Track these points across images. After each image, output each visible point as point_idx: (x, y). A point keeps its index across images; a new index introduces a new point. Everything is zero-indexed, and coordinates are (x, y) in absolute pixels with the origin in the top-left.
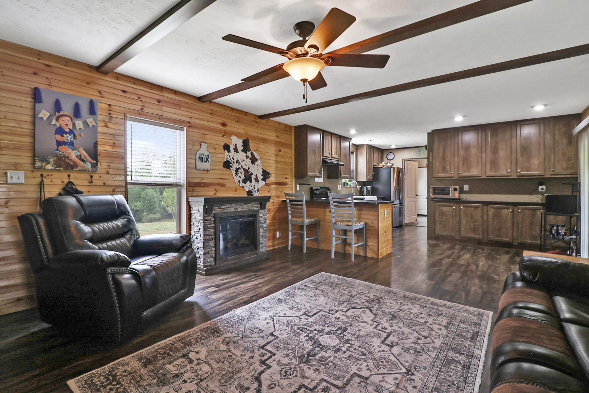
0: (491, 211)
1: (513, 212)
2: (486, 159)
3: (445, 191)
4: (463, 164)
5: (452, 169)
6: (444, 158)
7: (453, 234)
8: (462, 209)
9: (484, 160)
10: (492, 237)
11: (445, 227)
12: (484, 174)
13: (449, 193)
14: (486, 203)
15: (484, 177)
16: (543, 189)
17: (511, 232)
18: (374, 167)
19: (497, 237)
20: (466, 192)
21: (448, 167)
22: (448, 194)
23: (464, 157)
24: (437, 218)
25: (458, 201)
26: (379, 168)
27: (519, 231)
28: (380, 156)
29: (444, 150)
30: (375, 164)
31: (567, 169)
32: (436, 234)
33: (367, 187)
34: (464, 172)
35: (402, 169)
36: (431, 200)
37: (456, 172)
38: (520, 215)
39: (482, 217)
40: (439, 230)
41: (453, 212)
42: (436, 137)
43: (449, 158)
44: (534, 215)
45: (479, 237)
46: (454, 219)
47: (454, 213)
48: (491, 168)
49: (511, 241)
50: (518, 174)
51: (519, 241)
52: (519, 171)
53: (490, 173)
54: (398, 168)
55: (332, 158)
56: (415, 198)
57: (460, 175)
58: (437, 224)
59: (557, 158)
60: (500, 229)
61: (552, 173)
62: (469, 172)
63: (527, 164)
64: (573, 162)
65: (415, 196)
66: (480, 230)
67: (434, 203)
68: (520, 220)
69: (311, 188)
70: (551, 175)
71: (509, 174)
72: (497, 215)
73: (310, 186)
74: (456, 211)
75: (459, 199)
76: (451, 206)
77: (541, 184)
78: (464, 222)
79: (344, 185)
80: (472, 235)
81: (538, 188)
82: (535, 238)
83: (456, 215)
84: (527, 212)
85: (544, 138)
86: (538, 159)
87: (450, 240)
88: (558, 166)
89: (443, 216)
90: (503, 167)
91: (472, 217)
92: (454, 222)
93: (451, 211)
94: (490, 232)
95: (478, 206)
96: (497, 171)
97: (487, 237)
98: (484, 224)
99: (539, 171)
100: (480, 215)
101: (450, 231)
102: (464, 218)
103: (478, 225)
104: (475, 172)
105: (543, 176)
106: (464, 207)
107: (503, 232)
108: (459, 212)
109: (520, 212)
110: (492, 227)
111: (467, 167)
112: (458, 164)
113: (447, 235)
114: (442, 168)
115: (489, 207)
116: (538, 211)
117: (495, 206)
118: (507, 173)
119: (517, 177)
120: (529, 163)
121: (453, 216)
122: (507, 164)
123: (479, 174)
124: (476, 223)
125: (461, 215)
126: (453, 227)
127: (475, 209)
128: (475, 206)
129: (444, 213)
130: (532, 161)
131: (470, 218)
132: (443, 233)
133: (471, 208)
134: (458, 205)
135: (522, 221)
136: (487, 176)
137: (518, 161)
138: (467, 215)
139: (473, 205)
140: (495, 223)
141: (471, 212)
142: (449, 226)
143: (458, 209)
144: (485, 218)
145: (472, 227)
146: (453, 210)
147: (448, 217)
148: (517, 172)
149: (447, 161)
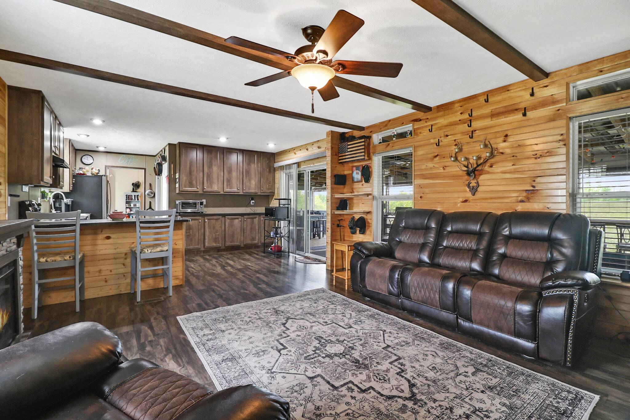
0: (228, 222)
1: (241, 221)
2: (224, 177)
3: (191, 206)
4: (207, 181)
5: (198, 184)
6: (190, 172)
7: (199, 247)
8: (206, 222)
9: (222, 179)
10: (228, 244)
12: (223, 190)
14: (224, 215)
15: (222, 193)
16: (253, 203)
17: (240, 237)
19: (231, 243)
21: (194, 182)
22: (196, 207)
23: (207, 174)
25: (202, 215)
26: (81, 174)
27: (245, 235)
29: (191, 165)
31: (269, 189)
34: (208, 187)
37: (201, 187)
38: (245, 224)
42: (183, 150)
43: (195, 173)
44: (252, 222)
45: (220, 245)
46: (199, 231)
47: (200, 226)
48: (227, 185)
49: (240, 244)
50: (244, 191)
51: (245, 243)
53: (227, 189)
57: (204, 190)
59: (264, 181)
60: (233, 236)
61: (262, 191)
62: (211, 188)
63: (248, 185)
64: (271, 185)
66: (220, 239)
70: (261, 193)
71: (239, 191)
72: (231, 225)
73: (19, 199)
74: (201, 224)
76: (198, 220)
77: (252, 199)
78: (207, 233)
80: (214, 244)
81: (250, 202)
82: (253, 239)
83: (201, 228)
84: (249, 220)
85: (257, 165)
86: (255, 181)
87: (196, 253)
88: (265, 187)
89: (190, 230)
90: (235, 185)
91: (214, 228)
92: (199, 234)
93: (198, 225)
94: (227, 239)
95: (219, 218)
96: (231, 188)
97: (225, 244)
98: (222, 233)
99: (255, 190)
100: (220, 226)
101: (196, 244)
102: (208, 230)
103: (218, 235)
104: (217, 188)
105: (257, 193)
106: (208, 219)
107: (235, 238)
108: (203, 225)
109: (246, 221)
110: (228, 235)
111: (210, 183)
112: (202, 180)
113: (194, 249)
114: (189, 183)
115: (226, 218)
116: (255, 219)
117: (230, 217)
118: (237, 190)
119: (243, 193)
120: (250, 183)
121: (199, 229)
122: (237, 182)
123: (220, 190)
124: (217, 233)
125: (206, 227)
126: (198, 240)
127: (216, 221)
128: (217, 218)
129: (191, 227)
130: (252, 182)
131: (213, 230)
132: (190, 247)
133: (214, 221)
134: (203, 218)
135: (246, 228)
136: (225, 192)
137: (244, 181)
138: (210, 227)
139: (215, 217)
140: (230, 232)
141: (213, 224)
142: (195, 239)
143: (203, 222)
144: (223, 228)
145: (214, 237)
146: (199, 223)
147: (195, 230)
148: (244, 189)
149: (193, 176)
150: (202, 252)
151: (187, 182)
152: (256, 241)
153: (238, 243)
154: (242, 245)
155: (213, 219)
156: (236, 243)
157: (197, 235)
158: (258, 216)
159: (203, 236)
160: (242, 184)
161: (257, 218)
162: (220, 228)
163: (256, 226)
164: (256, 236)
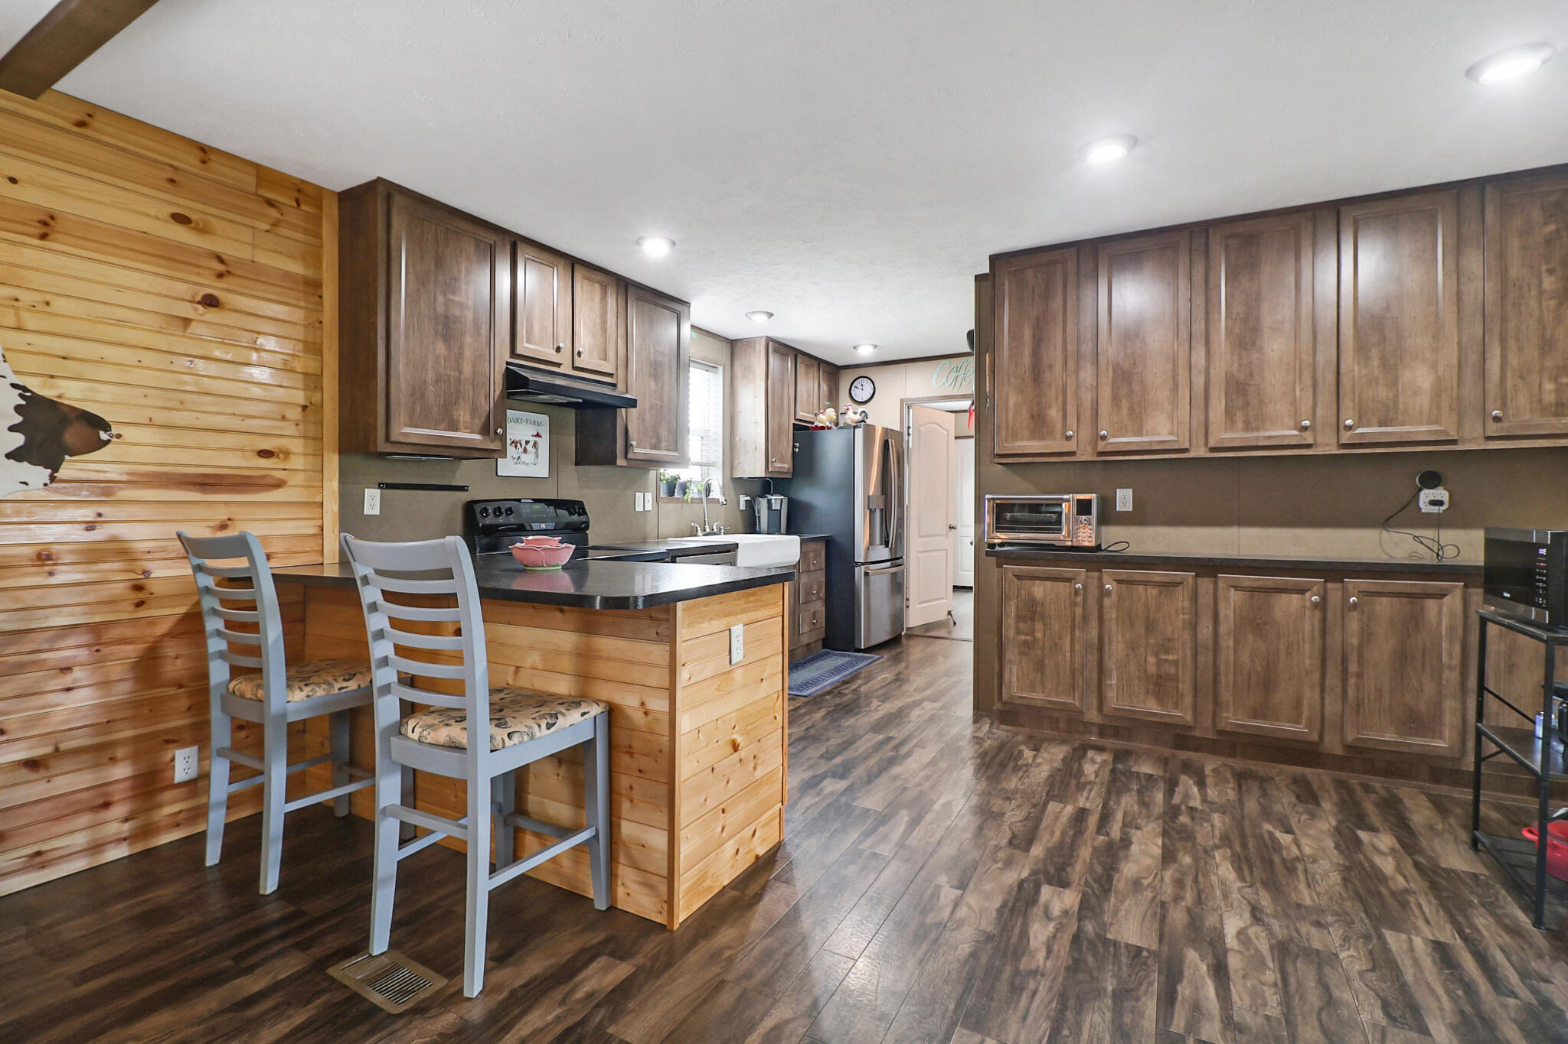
0: (1232, 601)
1: (1322, 606)
2: (1207, 372)
3: (1041, 516)
4: (1116, 399)
5: (1072, 419)
6: (1037, 373)
7: (1073, 701)
8: (1108, 593)
9: (1199, 380)
10: (1234, 718)
11: (1040, 667)
12: (1202, 441)
13: (1059, 522)
14: (1208, 568)
15: (1200, 452)
16: (1440, 503)
17: (1317, 694)
18: (796, 427)
19: (1255, 717)
20: (1125, 519)
21: (1054, 413)
22: (1055, 525)
23: (1117, 367)
24: (1009, 632)
25: (1093, 558)
26: (817, 428)
27: (1351, 692)
28: (824, 387)
29: (1038, 341)
30: (801, 415)
32: (1005, 697)
33: (769, 501)
34: (1122, 431)
35: (899, 435)
36: (988, 554)
37: (1086, 433)
38: (1354, 623)
39: (1193, 626)
40: (1017, 684)
41: (1074, 604)
42: (1007, 283)
43: (1055, 375)
44: (1413, 622)
45: (1183, 714)
46: (1077, 633)
47: (1079, 611)
48: (1229, 413)
49: (1315, 737)
50: (1346, 437)
51: (1350, 738)
52: (1349, 422)
53: (1224, 435)
54: (887, 431)
55: (575, 368)
56: (947, 535)
57: (1102, 446)
58: (1011, 654)
59: (1514, 361)
60: (1268, 682)
61: (1493, 429)
62: (1139, 432)
63: (1383, 392)
65: (944, 529)
66: (1185, 687)
67: (999, 566)
68: (1355, 641)
69: (469, 507)
70: (1489, 438)
71: (1308, 438)
72: (1255, 623)
73: (465, 497)
74: (1084, 601)
75: (1098, 548)
76: (1069, 580)
77: (1431, 480)
78: (1117, 649)
79: (671, 492)
80: (1153, 707)
81: (1415, 497)
82: (1417, 722)
83: (1085, 618)
84: (1384, 606)
85: (1458, 273)
86: (1434, 366)
87: (1063, 725)
88: (1522, 399)
89: (1032, 619)
90: (1280, 408)
91: (1150, 626)
92: (1077, 646)
93: (1068, 602)
94: (1226, 695)
95: (1178, 579)
96: (1254, 426)
97: (1215, 715)
98: (1201, 659)
99: (1437, 422)
100: (1184, 620)
101: (1061, 688)
102: (1117, 632)
103: (1177, 663)
104: (1165, 431)
105: (1454, 442)
106: (1119, 582)
107: (1282, 695)
108: (1096, 607)
109: (1355, 606)
110: (1235, 675)
111: (1131, 409)
112: (1092, 399)
113: (1050, 706)
114: (1032, 417)
115: (1221, 584)
116: (1431, 604)
117: (1247, 580)
118: (1295, 432)
119: (1338, 449)
120: (1394, 383)
121: (1073, 620)
122: (1298, 393)
123: (1181, 440)
124: (1168, 653)
125: (1107, 616)
126: (1073, 671)
127: (1160, 593)
128: (1165, 579)
129: (1039, 609)
130: (1406, 376)
131: (1143, 633)
132: (1035, 696)
133: (1149, 589)
134: (1096, 574)
135: (1360, 648)
136: (1213, 450)
137: (1345, 380)
138: (1130, 618)
139: (1157, 575)
140: (1245, 657)
141: (1146, 606)
142: (1056, 666)
143: (1093, 590)
144: (1205, 631)
145: (1152, 669)
146: (1073, 595)
147: (1056, 627)
148: (1341, 427)
149: (1050, 385)
150: (1095, 729)
151: (1025, 414)
152: (1436, 733)
153: (1300, 729)
154: (1333, 745)
155: (1146, 583)
156: (1287, 726)
157: (1068, 648)
158: (1456, 586)
159: (1093, 658)
160: (1334, 397)
161: (1446, 599)
162: (1183, 629)
163: (1445, 645)
164: (1438, 705)
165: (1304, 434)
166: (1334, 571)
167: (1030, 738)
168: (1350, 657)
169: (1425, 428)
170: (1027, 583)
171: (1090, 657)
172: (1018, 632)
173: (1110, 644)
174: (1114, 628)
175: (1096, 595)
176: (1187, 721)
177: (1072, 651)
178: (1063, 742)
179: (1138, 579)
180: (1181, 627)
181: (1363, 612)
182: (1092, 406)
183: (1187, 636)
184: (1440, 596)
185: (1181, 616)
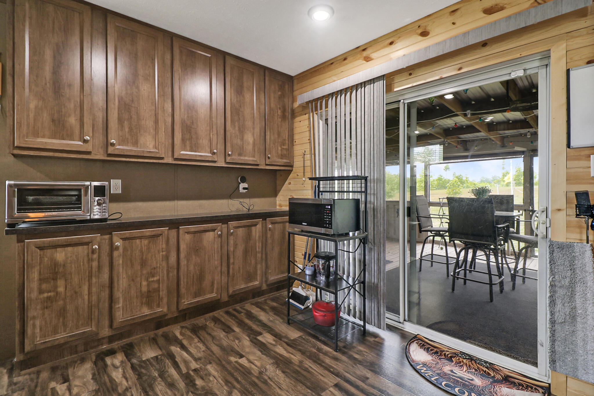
0: (186, 241)
1: (221, 236)
3: (63, 199)
4: (120, 121)
5: (88, 128)
7: (91, 328)
8: (117, 248)
10: (187, 301)
11: (62, 313)
12: (171, 154)
14: (175, 224)
15: (169, 160)
16: (245, 189)
17: (219, 276)
19: (195, 297)
21: (73, 121)
22: (77, 203)
23: (121, 100)
25: (105, 226)
27: (231, 272)
31: (282, 157)
32: (27, 349)
34: (125, 142)
36: (8, 232)
37: (99, 140)
38: (231, 241)
39: (167, 258)
40: (40, 334)
41: (90, 260)
43: (73, 93)
44: (248, 237)
45: (162, 309)
46: (94, 280)
47: (95, 264)
48: (183, 140)
49: (219, 297)
50: (228, 159)
51: (231, 292)
52: (229, 153)
53: (181, 152)
57: (111, 150)
58: (33, 312)
59: (272, 137)
60: (201, 278)
61: (267, 161)
62: (135, 144)
63: (239, 142)
64: (286, 147)
66: (163, 293)
67: (20, 241)
68: (232, 249)
70: (267, 165)
71: (215, 158)
72: (195, 249)
74: (99, 257)
76: (87, 244)
77: (243, 180)
78: (122, 283)
80: (145, 312)
81: (238, 187)
82: (250, 277)
83: (99, 268)
84: (240, 232)
85: (258, 99)
86: (253, 134)
88: (273, 152)
89: (55, 279)
90: (204, 142)
91: (143, 263)
92: (94, 290)
93: (86, 259)
94: (183, 290)
95: (160, 233)
96: (194, 149)
97: (178, 303)
98: (171, 275)
99: (254, 157)
100: (163, 255)
101: (80, 323)
102: (123, 272)
103: (158, 282)
104: (151, 146)
105: (258, 165)
106: (124, 239)
107: (206, 283)
108: (108, 258)
109: (232, 233)
110: (187, 278)
111: (131, 129)
112: (103, 118)
113: (71, 339)
114: (53, 121)
115: (181, 232)
116: (253, 228)
117: (192, 228)
118: (210, 155)
119: (225, 165)
120: (242, 139)
121: (90, 272)
122: (211, 136)
123: (161, 152)
124: (154, 277)
125: (115, 263)
126: (90, 307)
127: (149, 242)
128: (153, 233)
129: (61, 270)
130: (246, 137)
131: (139, 268)
132: (58, 337)
133: (143, 241)
134: (107, 237)
135: (234, 251)
136: (176, 159)
137: (228, 134)
138: (131, 261)
139: (147, 232)
140: (191, 267)
141: (141, 252)
142: (77, 308)
143: (106, 248)
144: (173, 259)
145: (144, 289)
146: (90, 254)
147: (76, 279)
148: (227, 155)
149: (69, 99)
150: (106, 341)
152: (255, 279)
153: (214, 295)
154: (225, 297)
155: (140, 238)
156: (208, 296)
157: (86, 292)
158: (260, 221)
159: (105, 294)
160: (223, 141)
161: (258, 226)
162: (162, 261)
163: (257, 244)
164: (256, 268)
165: (214, 156)
166: (224, 219)
167: (54, 369)
168: (231, 256)
169: (251, 159)
170: (49, 252)
171: (103, 294)
172: (41, 292)
173: (118, 280)
174: (121, 270)
175: (108, 251)
176: (165, 312)
177: (90, 293)
178: (83, 360)
179: (137, 236)
180: (161, 260)
181: (234, 236)
182: (103, 121)
183: (164, 264)
184: (255, 225)
185: (161, 253)
